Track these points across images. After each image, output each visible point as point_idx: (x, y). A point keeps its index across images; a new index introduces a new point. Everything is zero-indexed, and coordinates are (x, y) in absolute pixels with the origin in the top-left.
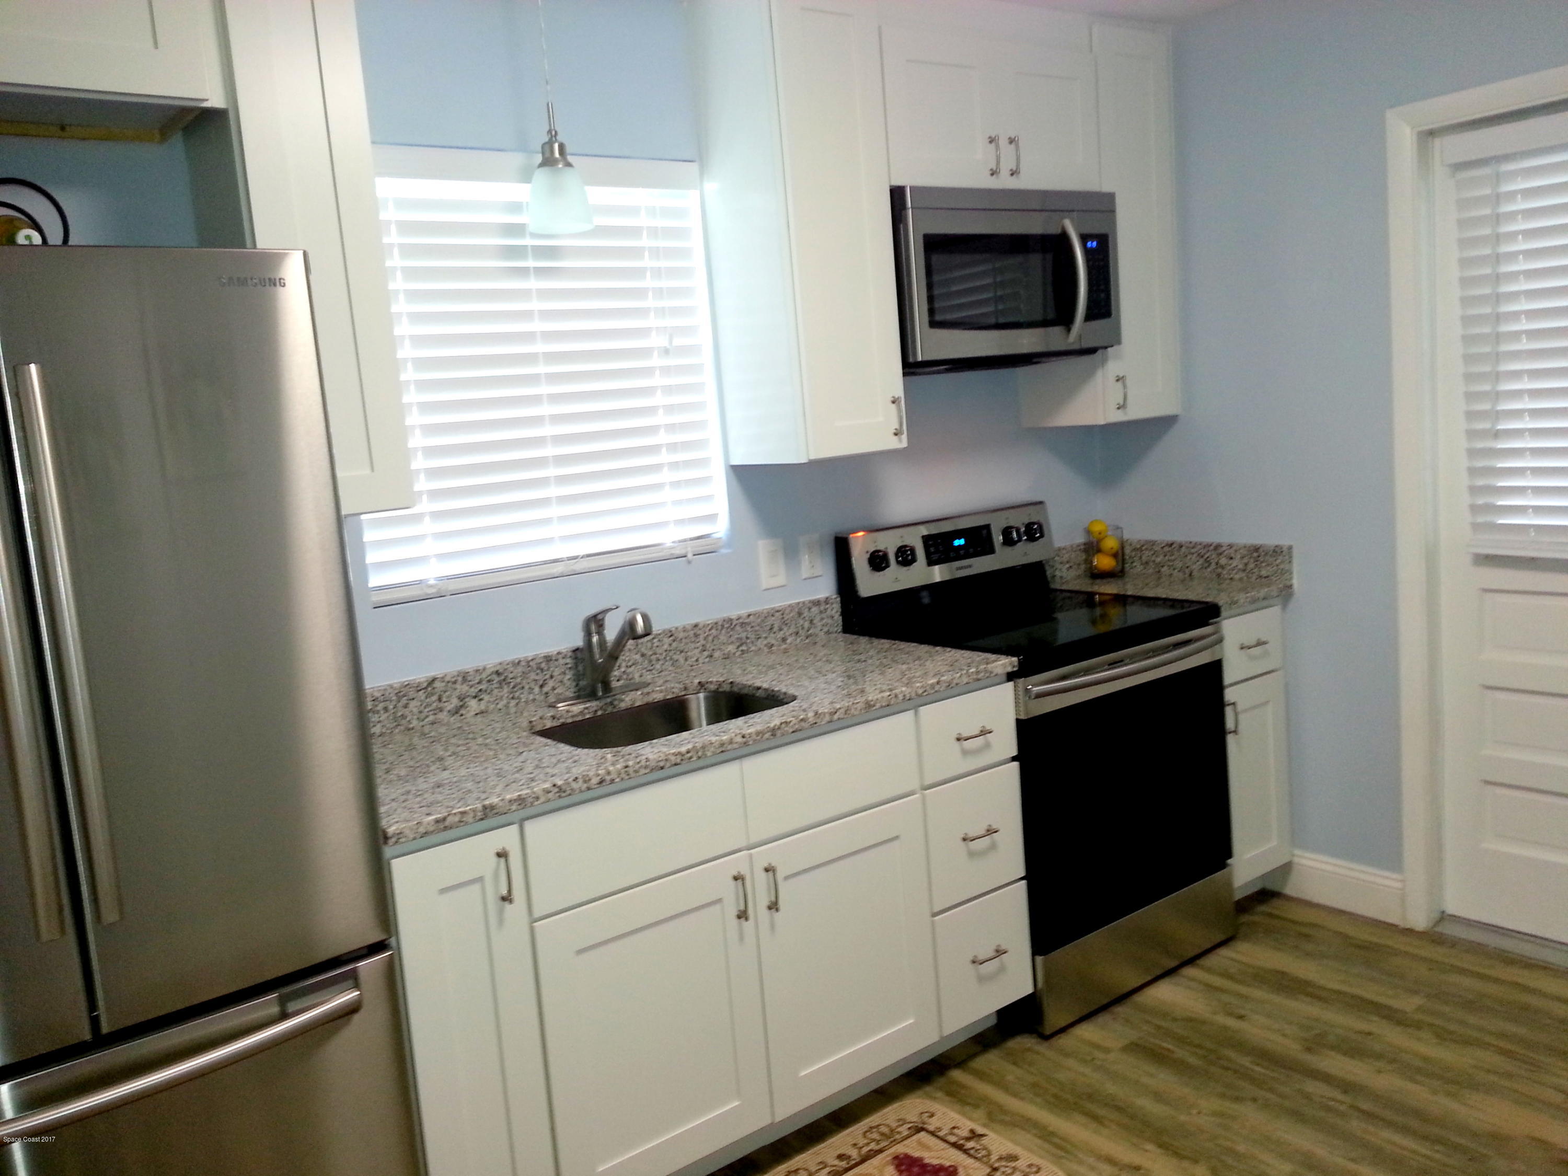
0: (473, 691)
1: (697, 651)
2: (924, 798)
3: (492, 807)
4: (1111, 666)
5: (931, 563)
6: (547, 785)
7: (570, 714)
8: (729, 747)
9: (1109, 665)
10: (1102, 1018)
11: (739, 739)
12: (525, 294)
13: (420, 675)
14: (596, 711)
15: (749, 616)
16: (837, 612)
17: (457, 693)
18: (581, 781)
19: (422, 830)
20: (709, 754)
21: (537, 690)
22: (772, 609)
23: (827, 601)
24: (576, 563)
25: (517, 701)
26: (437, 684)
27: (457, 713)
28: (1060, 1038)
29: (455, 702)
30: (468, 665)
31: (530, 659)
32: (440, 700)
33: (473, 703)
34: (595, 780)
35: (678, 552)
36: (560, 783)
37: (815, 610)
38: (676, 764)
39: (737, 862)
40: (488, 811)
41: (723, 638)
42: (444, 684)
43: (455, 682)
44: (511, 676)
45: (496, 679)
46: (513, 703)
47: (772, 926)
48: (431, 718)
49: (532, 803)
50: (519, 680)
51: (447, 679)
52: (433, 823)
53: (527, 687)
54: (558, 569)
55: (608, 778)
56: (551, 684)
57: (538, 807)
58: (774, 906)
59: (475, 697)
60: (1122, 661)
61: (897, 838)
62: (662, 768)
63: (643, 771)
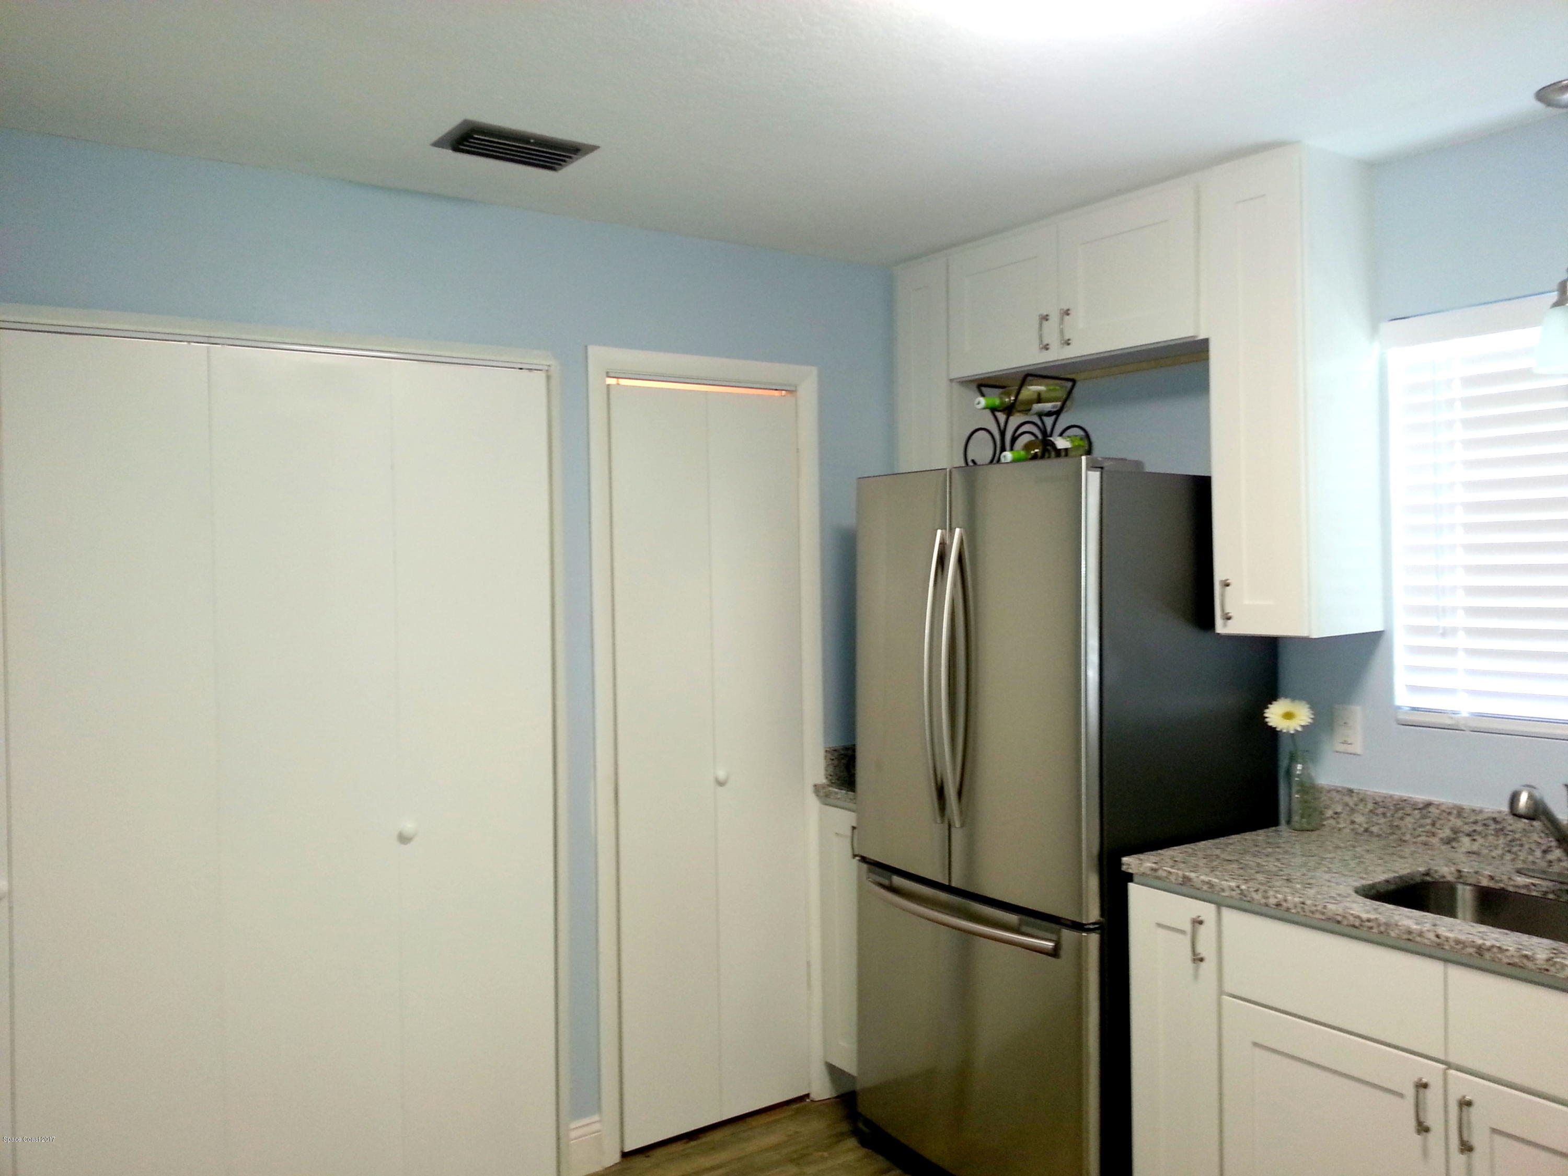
0: (1467, 829)
8: (1418, 939)
13: (1421, 797)
17: (1450, 824)
21: (1538, 853)
26: (1432, 809)
27: (1448, 843)
29: (1446, 833)
30: (1468, 803)
32: (1433, 824)
33: (1466, 840)
40: (1185, 880)
42: (1438, 811)
43: (1449, 813)
44: (1510, 828)
45: (1493, 826)
46: (1508, 857)
48: (1423, 838)
50: (1517, 836)
51: (1443, 808)
53: (1527, 846)
58: (1463, 1146)
59: (1469, 835)
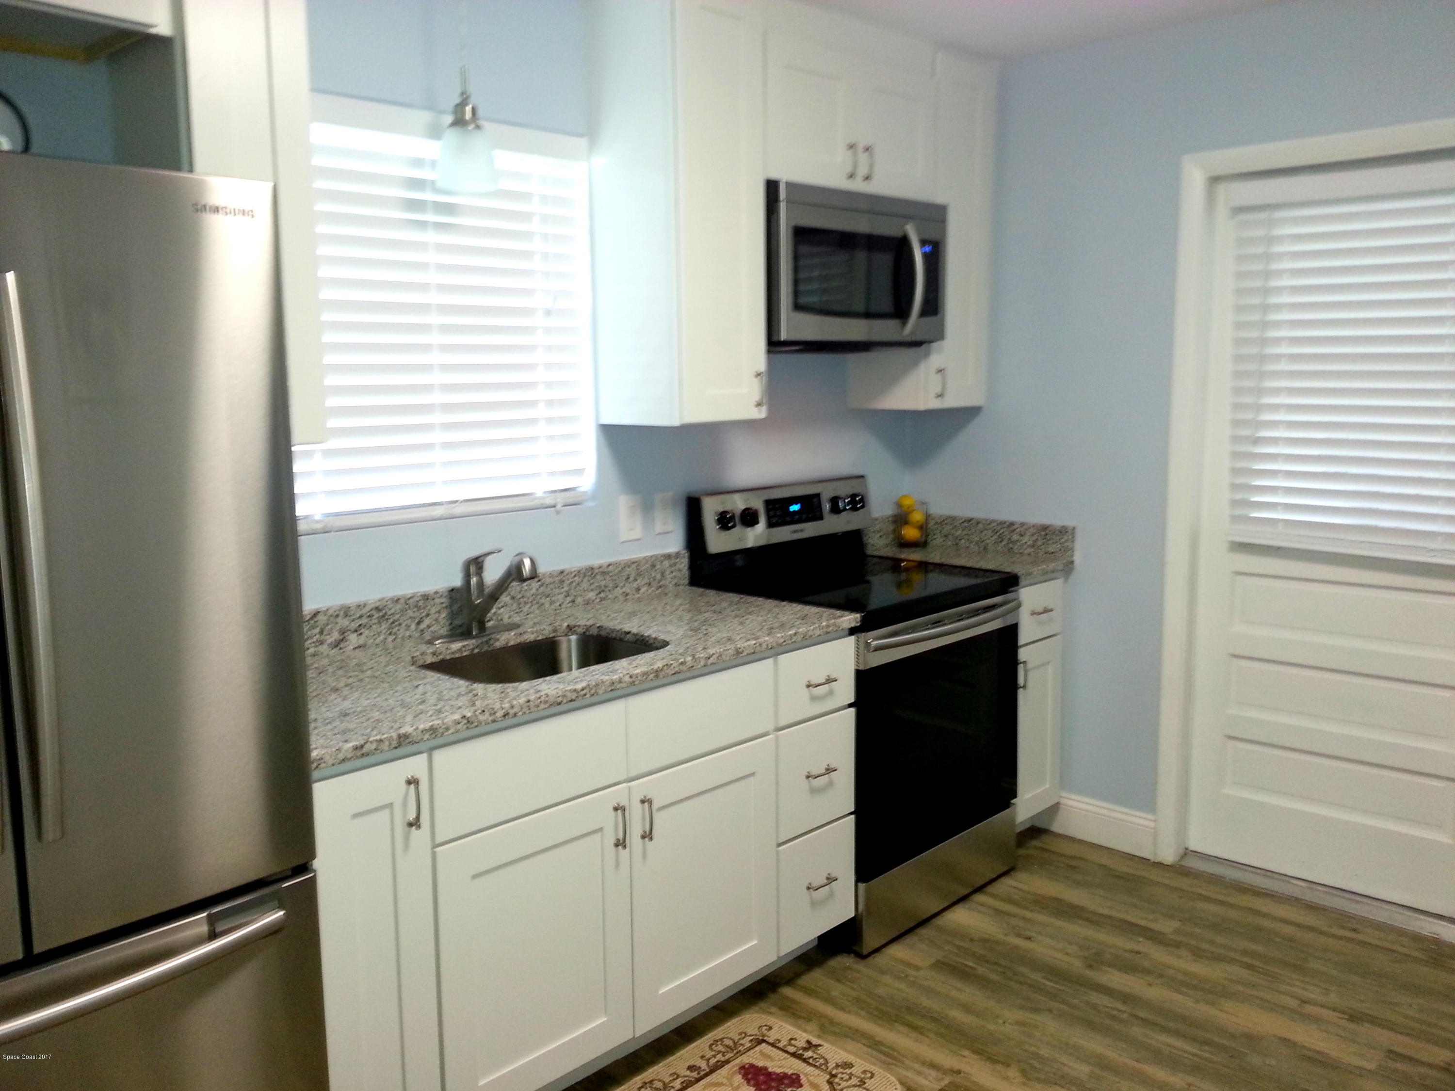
0: (354, 625)
1: (561, 597)
2: (777, 738)
3: (406, 736)
4: (933, 626)
5: (771, 525)
6: (457, 716)
7: (449, 652)
8: (622, 685)
9: (934, 624)
10: (910, 939)
11: (627, 679)
12: (422, 246)
14: (473, 649)
15: (609, 565)
16: (685, 566)
17: (338, 627)
18: (487, 714)
19: (341, 756)
20: (601, 692)
21: (413, 627)
22: (630, 560)
23: (677, 555)
24: (455, 507)
25: (394, 637)
26: (320, 617)
27: (336, 646)
28: (874, 957)
29: (336, 636)
30: (351, 599)
31: (409, 597)
32: (321, 633)
33: (353, 637)
34: (500, 714)
35: (549, 501)
36: (469, 715)
37: (666, 563)
38: (571, 701)
39: (617, 795)
40: (403, 740)
41: (585, 585)
42: (325, 618)
43: (337, 616)
44: (389, 613)
45: (376, 615)
46: (391, 638)
47: (644, 855)
48: (312, 650)
49: (442, 734)
50: (397, 617)
51: (330, 612)
52: (351, 750)
53: (404, 624)
54: (439, 511)
55: (512, 712)
56: (427, 622)
57: (448, 737)
58: (647, 836)
59: (356, 631)
60: (939, 622)
61: (753, 774)
62: (559, 704)
63: (542, 706)
